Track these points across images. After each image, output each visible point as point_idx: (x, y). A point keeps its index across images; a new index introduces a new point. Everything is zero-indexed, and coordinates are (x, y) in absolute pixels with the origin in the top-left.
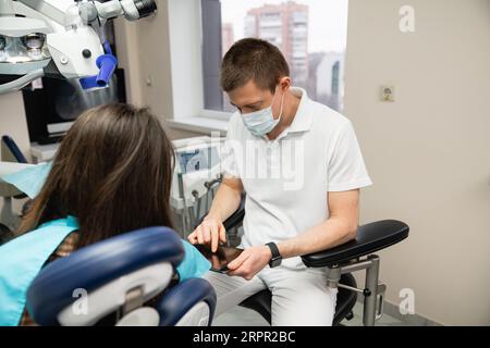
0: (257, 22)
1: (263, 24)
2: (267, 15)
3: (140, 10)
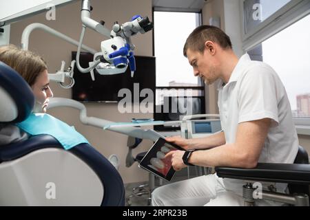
3: (140, 24)
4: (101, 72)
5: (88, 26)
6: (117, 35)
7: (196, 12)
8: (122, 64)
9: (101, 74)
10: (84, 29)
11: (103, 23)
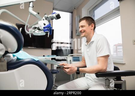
0: (116, 47)
1: (118, 48)
2: (119, 46)
3: (56, 16)
4: (34, 34)
5: (31, 14)
6: (46, 19)
7: (70, 13)
8: (47, 31)
9: (34, 35)
10: (30, 15)
11: (39, 13)
